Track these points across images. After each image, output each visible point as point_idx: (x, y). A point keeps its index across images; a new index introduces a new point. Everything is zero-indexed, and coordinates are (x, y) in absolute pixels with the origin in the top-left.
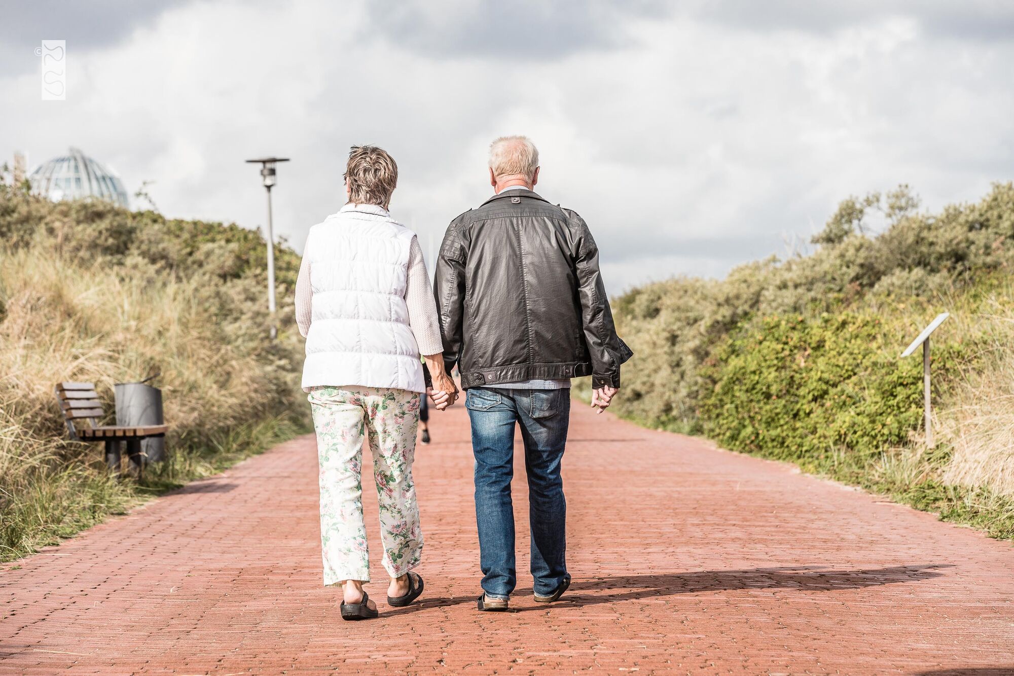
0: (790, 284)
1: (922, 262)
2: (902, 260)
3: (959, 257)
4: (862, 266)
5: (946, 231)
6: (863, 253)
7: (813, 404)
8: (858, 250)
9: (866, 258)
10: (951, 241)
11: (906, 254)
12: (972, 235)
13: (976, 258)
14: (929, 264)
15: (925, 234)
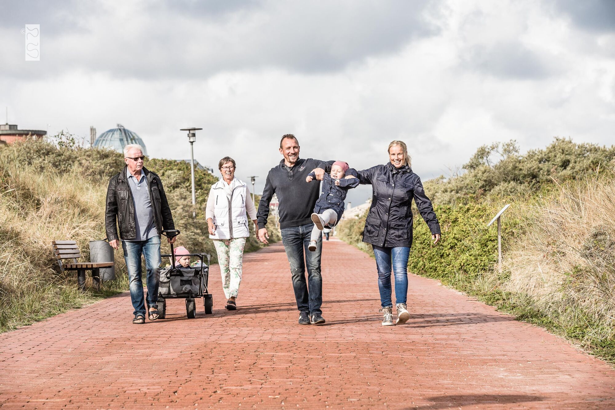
0: (449, 190)
1: (515, 179)
2: (505, 178)
3: (534, 176)
4: (485, 181)
5: (528, 163)
6: (486, 175)
7: (450, 250)
8: (483, 173)
9: (488, 177)
10: (530, 168)
11: (507, 174)
12: (541, 165)
13: (542, 177)
14: (519, 179)
15: (517, 165)
